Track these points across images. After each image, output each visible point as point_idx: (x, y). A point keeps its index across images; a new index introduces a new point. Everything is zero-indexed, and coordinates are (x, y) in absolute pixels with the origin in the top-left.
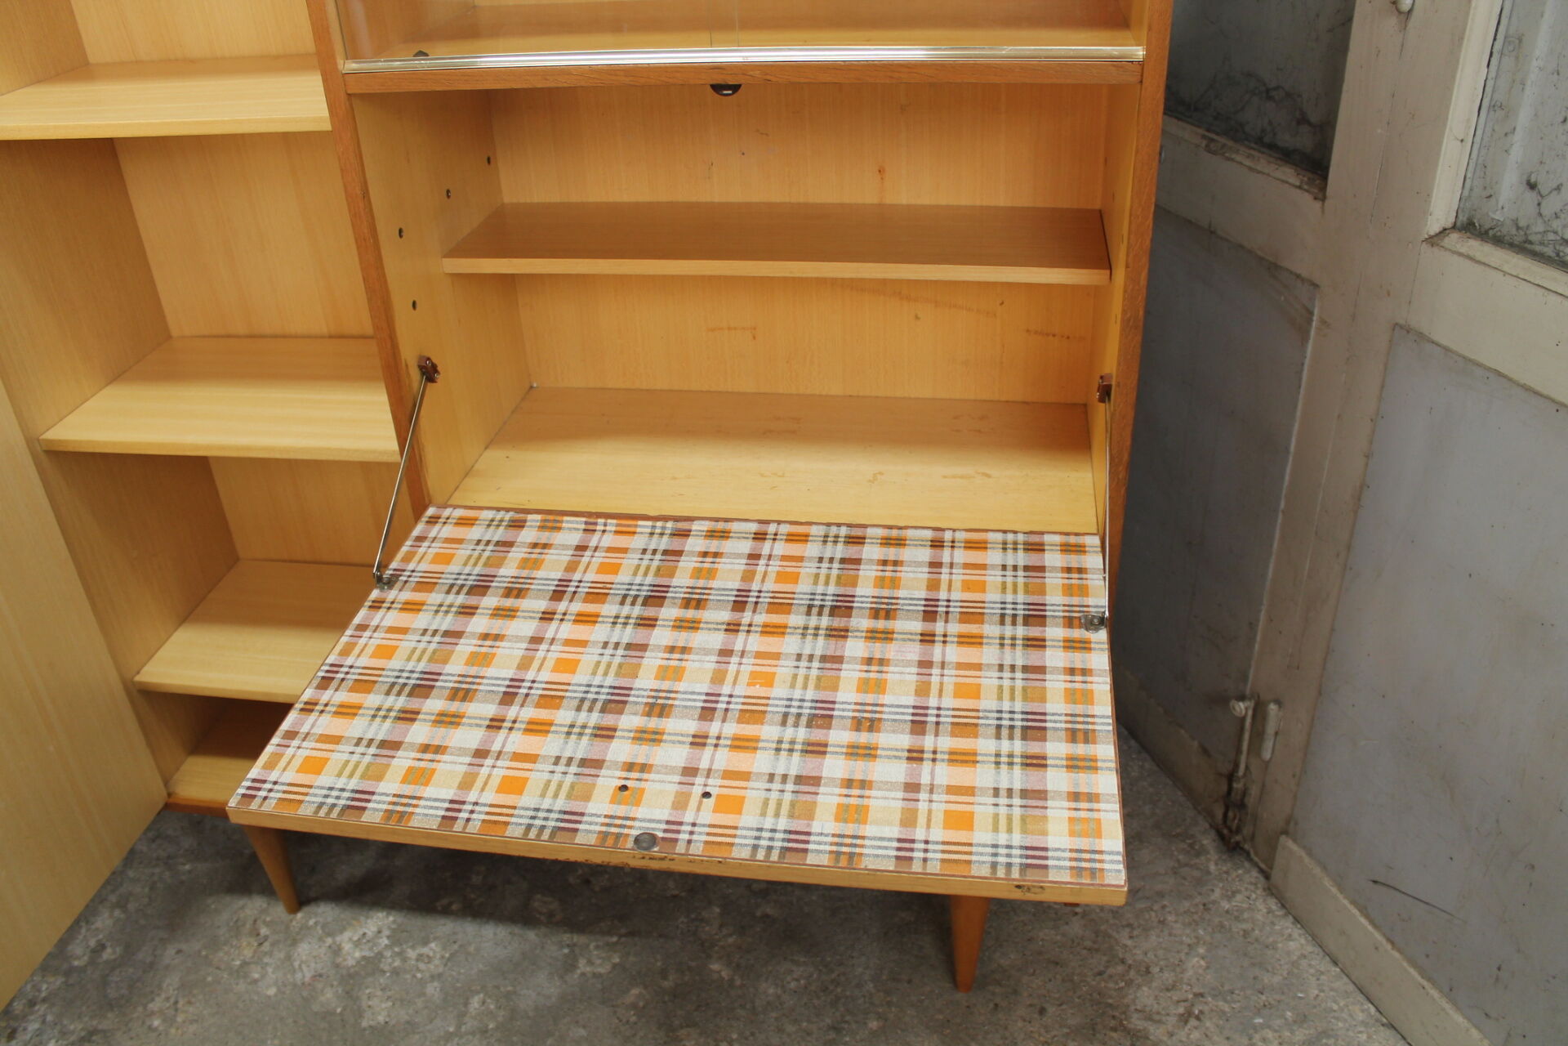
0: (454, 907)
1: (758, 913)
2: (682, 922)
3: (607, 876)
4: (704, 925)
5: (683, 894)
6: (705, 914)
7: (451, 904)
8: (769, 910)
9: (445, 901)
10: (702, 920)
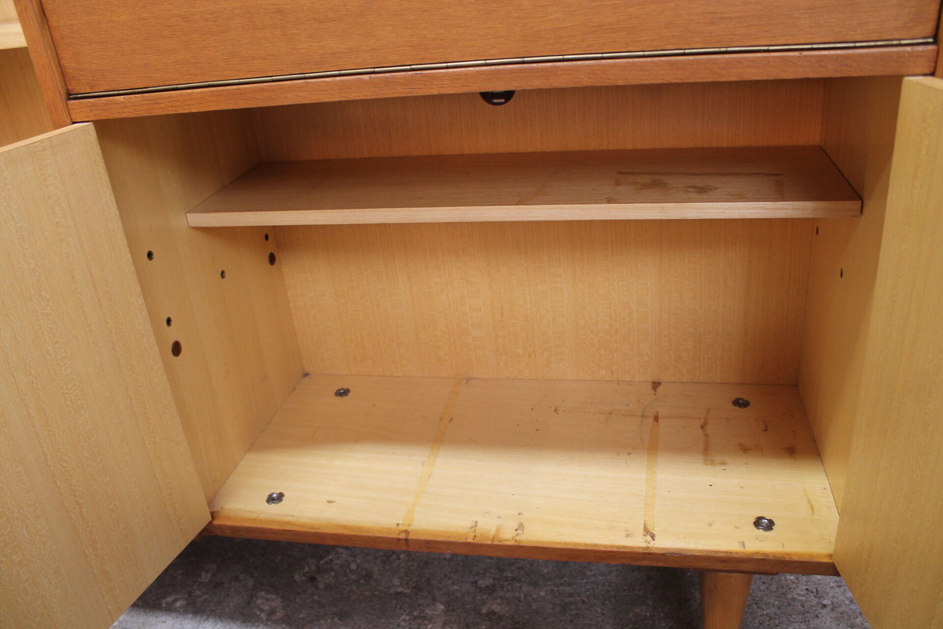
0: (178, 604)
1: (484, 611)
2: (404, 620)
3: (333, 574)
4: (426, 622)
5: (407, 591)
6: (428, 612)
7: (175, 601)
8: (495, 608)
9: (170, 599)
10: (425, 618)
